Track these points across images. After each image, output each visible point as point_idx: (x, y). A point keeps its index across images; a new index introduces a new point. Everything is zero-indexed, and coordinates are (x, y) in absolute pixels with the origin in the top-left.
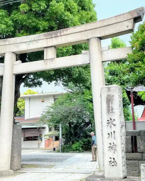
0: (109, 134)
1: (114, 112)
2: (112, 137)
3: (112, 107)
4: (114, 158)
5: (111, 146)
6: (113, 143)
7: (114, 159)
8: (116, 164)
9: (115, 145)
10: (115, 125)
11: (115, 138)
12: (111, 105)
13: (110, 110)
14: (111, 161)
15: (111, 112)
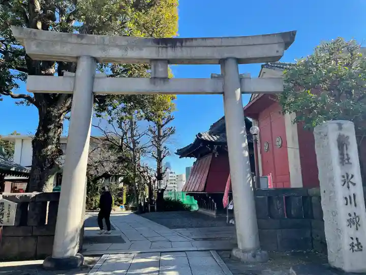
0: (346, 198)
1: (351, 164)
2: (351, 203)
3: (347, 155)
4: (357, 237)
5: (352, 217)
6: (355, 214)
7: (357, 239)
8: (360, 247)
9: (358, 216)
10: (354, 184)
11: (356, 205)
12: (345, 152)
13: (344, 160)
14: (353, 243)
15: (346, 163)
